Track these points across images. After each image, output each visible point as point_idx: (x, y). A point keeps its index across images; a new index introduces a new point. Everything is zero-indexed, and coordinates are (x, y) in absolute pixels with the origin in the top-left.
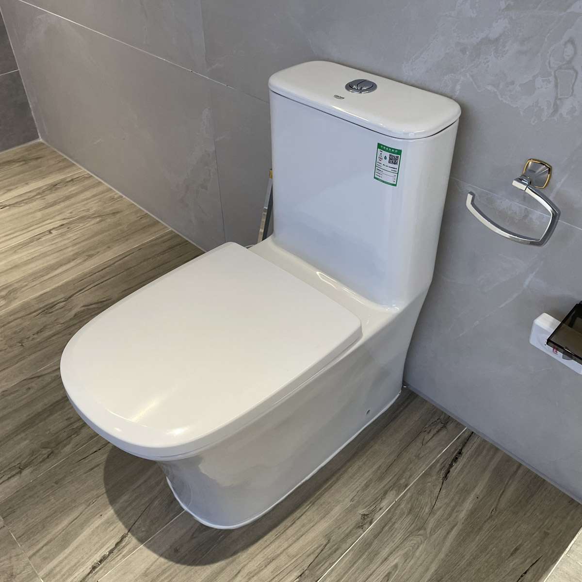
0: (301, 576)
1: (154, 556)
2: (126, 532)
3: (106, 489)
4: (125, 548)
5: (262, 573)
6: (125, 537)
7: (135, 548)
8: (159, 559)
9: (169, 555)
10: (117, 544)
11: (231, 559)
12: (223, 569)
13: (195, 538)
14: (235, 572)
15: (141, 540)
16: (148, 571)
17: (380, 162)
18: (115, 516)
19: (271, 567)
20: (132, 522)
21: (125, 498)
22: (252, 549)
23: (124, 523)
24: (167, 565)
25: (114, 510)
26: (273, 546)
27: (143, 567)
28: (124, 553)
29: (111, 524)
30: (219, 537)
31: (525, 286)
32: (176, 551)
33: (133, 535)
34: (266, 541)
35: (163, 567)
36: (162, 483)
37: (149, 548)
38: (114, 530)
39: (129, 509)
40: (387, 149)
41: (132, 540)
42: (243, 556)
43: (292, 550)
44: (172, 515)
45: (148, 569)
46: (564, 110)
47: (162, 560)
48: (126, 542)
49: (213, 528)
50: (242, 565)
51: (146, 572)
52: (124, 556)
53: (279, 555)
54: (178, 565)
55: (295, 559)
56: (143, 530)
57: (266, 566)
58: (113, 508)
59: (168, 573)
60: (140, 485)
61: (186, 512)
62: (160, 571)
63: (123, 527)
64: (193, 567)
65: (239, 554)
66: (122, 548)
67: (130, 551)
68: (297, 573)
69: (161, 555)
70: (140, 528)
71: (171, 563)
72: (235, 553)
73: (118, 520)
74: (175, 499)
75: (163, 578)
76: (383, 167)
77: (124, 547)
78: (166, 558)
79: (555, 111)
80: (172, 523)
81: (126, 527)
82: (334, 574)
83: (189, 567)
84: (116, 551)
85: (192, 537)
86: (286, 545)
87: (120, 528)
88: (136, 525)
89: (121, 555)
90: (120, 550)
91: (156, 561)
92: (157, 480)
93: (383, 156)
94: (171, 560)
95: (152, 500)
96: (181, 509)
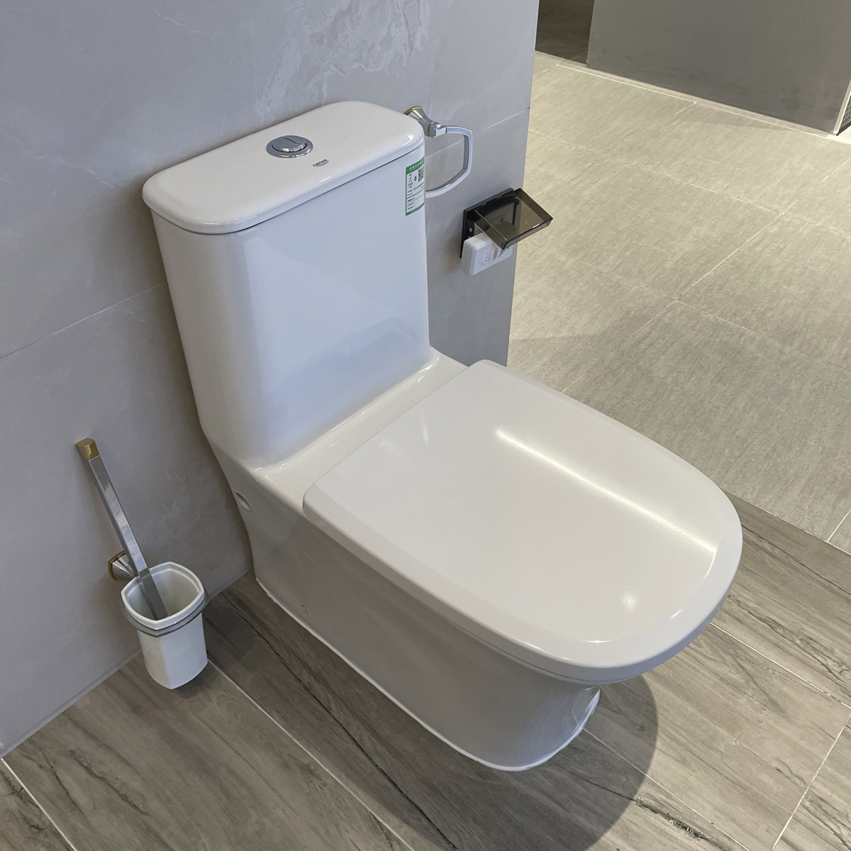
1: (657, 757)
2: (635, 803)
4: (657, 798)
6: (641, 802)
7: (654, 785)
8: (660, 748)
9: (650, 736)
10: (655, 811)
13: (619, 709)
15: (641, 778)
16: (679, 759)
17: (411, 189)
18: (614, 827)
20: (617, 799)
21: (583, 821)
23: (623, 810)
24: (664, 736)
25: (605, 831)
27: (675, 766)
28: (664, 798)
29: (627, 828)
32: (642, 728)
33: (636, 792)
35: (668, 740)
36: (549, 769)
37: (648, 766)
38: (635, 821)
39: (598, 809)
41: (644, 792)
44: (594, 745)
45: (676, 760)
47: (659, 744)
48: (648, 800)
51: (679, 761)
52: (668, 796)
54: (660, 723)
56: (625, 780)
58: (602, 835)
59: (674, 733)
60: (557, 803)
61: (586, 726)
62: (674, 744)
63: (628, 810)
64: (657, 704)
66: (659, 803)
67: (660, 790)
69: (653, 746)
70: (623, 785)
71: (659, 732)
73: (619, 821)
74: (569, 745)
75: (680, 737)
77: (656, 800)
78: (655, 740)
79: (411, 50)
80: (606, 742)
81: (626, 805)
83: (659, 709)
84: (664, 810)
85: (619, 712)
87: (631, 815)
88: (621, 792)
89: (667, 800)
90: (662, 805)
91: (663, 752)
92: (543, 778)
93: (413, 179)
94: (656, 731)
95: (578, 777)
96: (582, 734)
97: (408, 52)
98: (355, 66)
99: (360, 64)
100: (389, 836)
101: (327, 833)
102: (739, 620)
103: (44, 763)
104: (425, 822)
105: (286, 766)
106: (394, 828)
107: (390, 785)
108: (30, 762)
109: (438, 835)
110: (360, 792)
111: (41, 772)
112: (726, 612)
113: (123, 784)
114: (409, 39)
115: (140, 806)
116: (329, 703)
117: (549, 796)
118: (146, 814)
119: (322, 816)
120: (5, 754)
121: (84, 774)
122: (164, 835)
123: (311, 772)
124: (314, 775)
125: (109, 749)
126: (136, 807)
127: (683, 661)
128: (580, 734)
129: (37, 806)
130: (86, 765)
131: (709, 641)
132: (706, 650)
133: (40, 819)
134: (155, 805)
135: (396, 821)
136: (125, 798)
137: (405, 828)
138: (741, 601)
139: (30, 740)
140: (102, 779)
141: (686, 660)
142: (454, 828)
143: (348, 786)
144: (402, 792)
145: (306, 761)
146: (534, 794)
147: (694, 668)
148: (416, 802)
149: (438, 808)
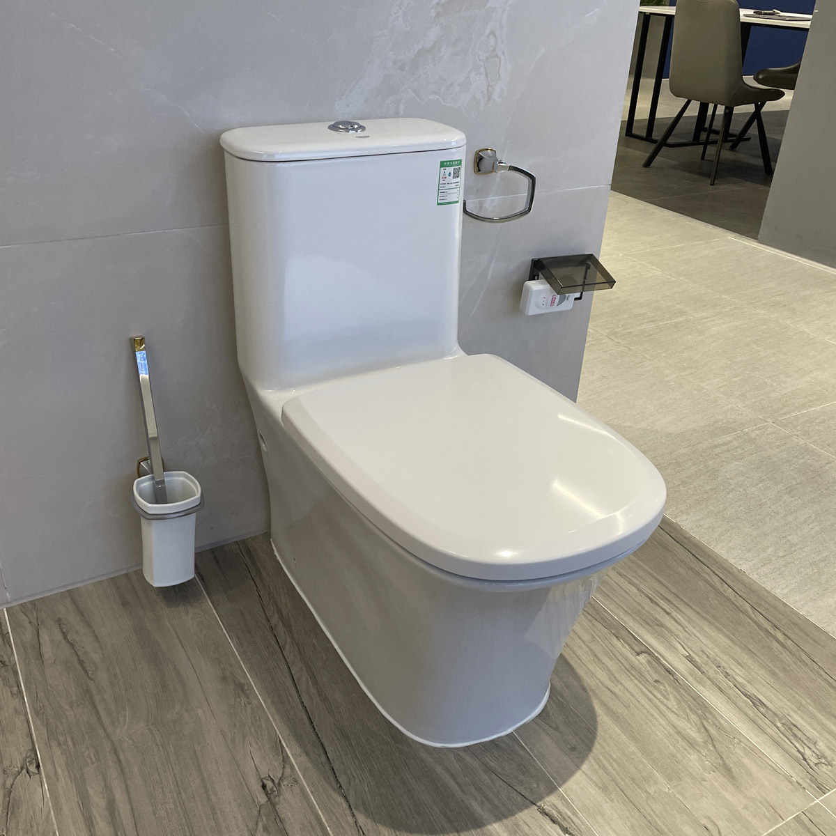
0: (617, 637)
1: (578, 775)
2: (536, 808)
3: (452, 832)
4: (561, 811)
5: (611, 668)
6: (543, 809)
7: (563, 798)
8: (583, 770)
9: (578, 758)
10: (554, 821)
11: (591, 693)
12: (604, 704)
13: (557, 726)
14: (608, 692)
15: (552, 789)
16: (600, 785)
17: (444, 182)
18: (505, 821)
19: (606, 660)
20: (519, 799)
21: (475, 806)
22: (580, 671)
23: (521, 810)
24: (593, 762)
25: (495, 822)
26: (579, 652)
27: (594, 791)
28: (569, 814)
29: (518, 826)
30: (558, 700)
31: (489, 278)
32: (573, 749)
33: (541, 799)
34: (571, 657)
35: (596, 767)
36: (462, 754)
37: (565, 781)
38: (529, 824)
39: (496, 802)
40: (448, 163)
41: (550, 802)
42: (589, 681)
43: (586, 637)
44: (517, 747)
45: (596, 785)
46: (495, 96)
47: (585, 767)
48: (551, 809)
49: (546, 705)
50: (600, 685)
51: (600, 788)
52: (574, 813)
53: (590, 649)
54: (594, 750)
55: (596, 637)
56: (535, 786)
57: (603, 664)
58: (490, 823)
59: (605, 763)
60: (457, 783)
61: (516, 730)
62: (601, 772)
63: (526, 811)
64: (598, 734)
65: (585, 685)
66: (561, 815)
67: (568, 805)
68: (614, 640)
69: (578, 767)
70: (532, 790)
71: (590, 757)
72: (584, 689)
73: (513, 818)
74: (491, 741)
75: (610, 768)
76: (447, 186)
77: (559, 813)
78: (582, 762)
79: (489, 98)
80: (530, 749)
81: (527, 807)
82: (617, 611)
83: (598, 739)
84: (565, 824)
85: (557, 729)
86: (578, 641)
87: (528, 817)
88: (527, 795)
89: (572, 816)
90: (564, 819)
91: (586, 774)
92: (453, 759)
93: (447, 173)
94: (587, 756)
95: (488, 769)
96: (510, 735)
97: (486, 99)
98: (432, 97)
99: (438, 97)
100: (285, 759)
101: (233, 740)
102: (720, 689)
103: (35, 621)
104: (323, 758)
105: (224, 679)
106: (293, 755)
107: (307, 721)
108: (24, 617)
109: (330, 774)
110: (277, 718)
111: (28, 626)
112: (709, 679)
113: (86, 653)
114: (488, 89)
115: (90, 673)
116: (285, 644)
117: (452, 775)
118: (91, 679)
119: (235, 725)
120: (9, 606)
121: (59, 636)
122: (97, 699)
123: (242, 690)
124: (244, 693)
125: (89, 625)
126: (86, 671)
127: (643, 706)
128: (508, 735)
129: (12, 649)
130: (64, 631)
131: (678, 697)
132: (672, 703)
133: (9, 659)
134: (102, 676)
135: (298, 750)
136: (81, 662)
137: (304, 758)
138: (730, 674)
139: (33, 602)
140: (72, 645)
141: (647, 706)
142: (349, 772)
143: (269, 710)
144: (315, 729)
145: (242, 681)
146: (439, 769)
147: (652, 715)
148: (324, 741)
149: (342, 753)
